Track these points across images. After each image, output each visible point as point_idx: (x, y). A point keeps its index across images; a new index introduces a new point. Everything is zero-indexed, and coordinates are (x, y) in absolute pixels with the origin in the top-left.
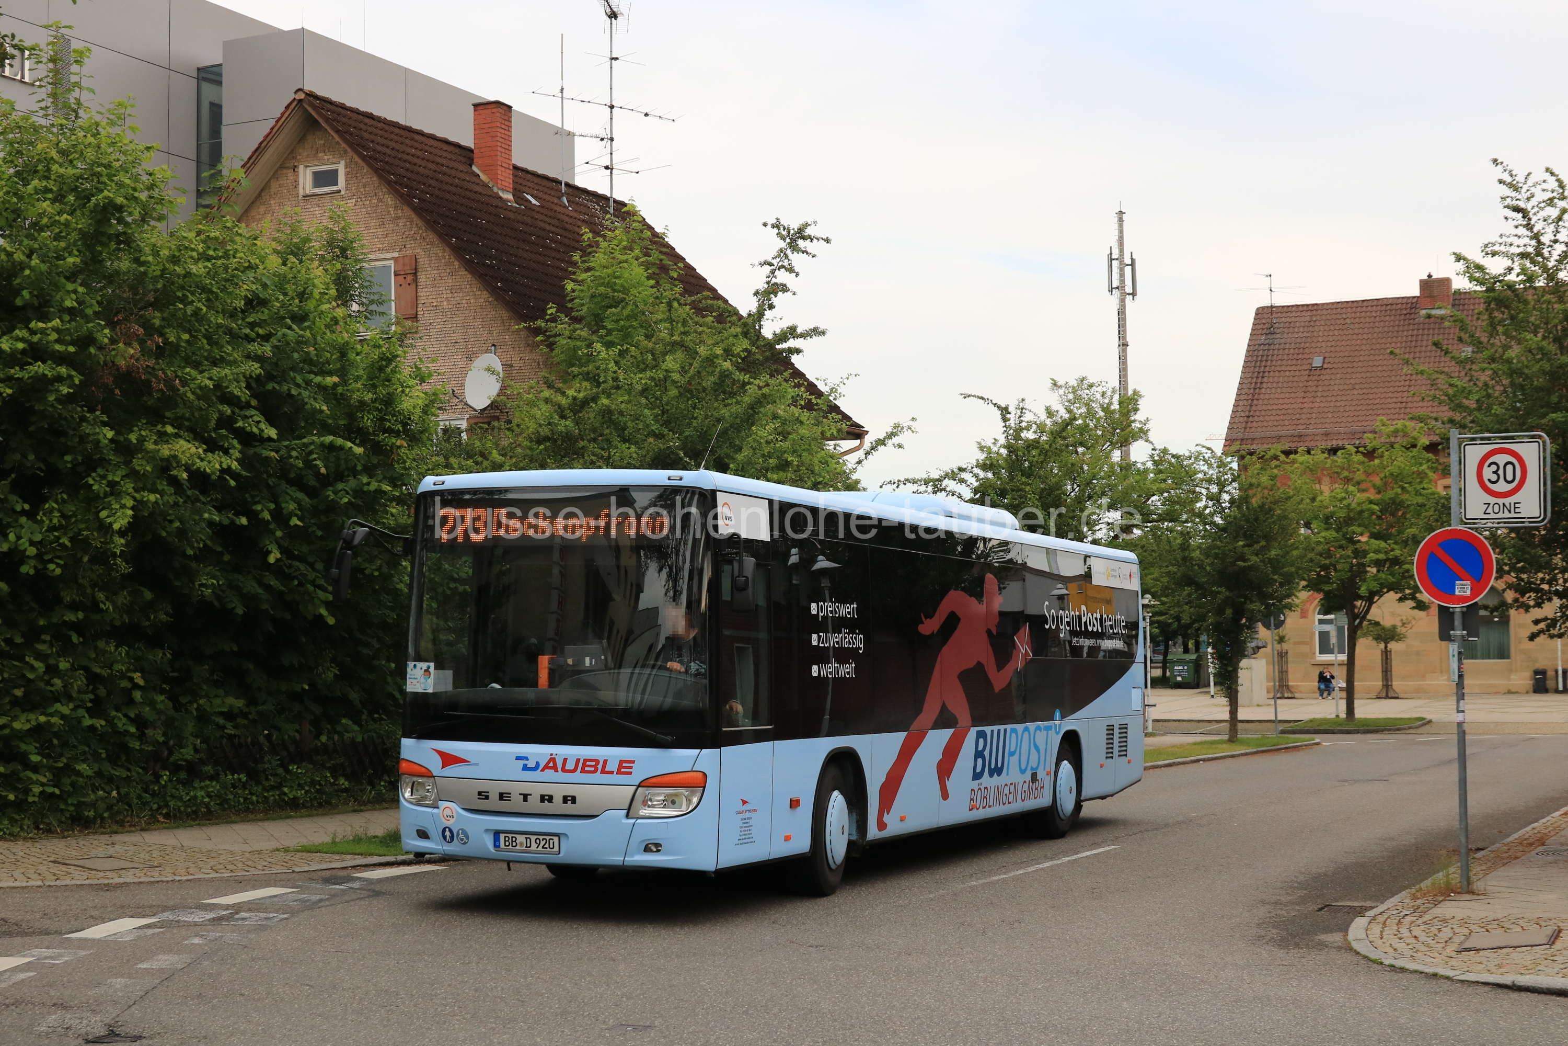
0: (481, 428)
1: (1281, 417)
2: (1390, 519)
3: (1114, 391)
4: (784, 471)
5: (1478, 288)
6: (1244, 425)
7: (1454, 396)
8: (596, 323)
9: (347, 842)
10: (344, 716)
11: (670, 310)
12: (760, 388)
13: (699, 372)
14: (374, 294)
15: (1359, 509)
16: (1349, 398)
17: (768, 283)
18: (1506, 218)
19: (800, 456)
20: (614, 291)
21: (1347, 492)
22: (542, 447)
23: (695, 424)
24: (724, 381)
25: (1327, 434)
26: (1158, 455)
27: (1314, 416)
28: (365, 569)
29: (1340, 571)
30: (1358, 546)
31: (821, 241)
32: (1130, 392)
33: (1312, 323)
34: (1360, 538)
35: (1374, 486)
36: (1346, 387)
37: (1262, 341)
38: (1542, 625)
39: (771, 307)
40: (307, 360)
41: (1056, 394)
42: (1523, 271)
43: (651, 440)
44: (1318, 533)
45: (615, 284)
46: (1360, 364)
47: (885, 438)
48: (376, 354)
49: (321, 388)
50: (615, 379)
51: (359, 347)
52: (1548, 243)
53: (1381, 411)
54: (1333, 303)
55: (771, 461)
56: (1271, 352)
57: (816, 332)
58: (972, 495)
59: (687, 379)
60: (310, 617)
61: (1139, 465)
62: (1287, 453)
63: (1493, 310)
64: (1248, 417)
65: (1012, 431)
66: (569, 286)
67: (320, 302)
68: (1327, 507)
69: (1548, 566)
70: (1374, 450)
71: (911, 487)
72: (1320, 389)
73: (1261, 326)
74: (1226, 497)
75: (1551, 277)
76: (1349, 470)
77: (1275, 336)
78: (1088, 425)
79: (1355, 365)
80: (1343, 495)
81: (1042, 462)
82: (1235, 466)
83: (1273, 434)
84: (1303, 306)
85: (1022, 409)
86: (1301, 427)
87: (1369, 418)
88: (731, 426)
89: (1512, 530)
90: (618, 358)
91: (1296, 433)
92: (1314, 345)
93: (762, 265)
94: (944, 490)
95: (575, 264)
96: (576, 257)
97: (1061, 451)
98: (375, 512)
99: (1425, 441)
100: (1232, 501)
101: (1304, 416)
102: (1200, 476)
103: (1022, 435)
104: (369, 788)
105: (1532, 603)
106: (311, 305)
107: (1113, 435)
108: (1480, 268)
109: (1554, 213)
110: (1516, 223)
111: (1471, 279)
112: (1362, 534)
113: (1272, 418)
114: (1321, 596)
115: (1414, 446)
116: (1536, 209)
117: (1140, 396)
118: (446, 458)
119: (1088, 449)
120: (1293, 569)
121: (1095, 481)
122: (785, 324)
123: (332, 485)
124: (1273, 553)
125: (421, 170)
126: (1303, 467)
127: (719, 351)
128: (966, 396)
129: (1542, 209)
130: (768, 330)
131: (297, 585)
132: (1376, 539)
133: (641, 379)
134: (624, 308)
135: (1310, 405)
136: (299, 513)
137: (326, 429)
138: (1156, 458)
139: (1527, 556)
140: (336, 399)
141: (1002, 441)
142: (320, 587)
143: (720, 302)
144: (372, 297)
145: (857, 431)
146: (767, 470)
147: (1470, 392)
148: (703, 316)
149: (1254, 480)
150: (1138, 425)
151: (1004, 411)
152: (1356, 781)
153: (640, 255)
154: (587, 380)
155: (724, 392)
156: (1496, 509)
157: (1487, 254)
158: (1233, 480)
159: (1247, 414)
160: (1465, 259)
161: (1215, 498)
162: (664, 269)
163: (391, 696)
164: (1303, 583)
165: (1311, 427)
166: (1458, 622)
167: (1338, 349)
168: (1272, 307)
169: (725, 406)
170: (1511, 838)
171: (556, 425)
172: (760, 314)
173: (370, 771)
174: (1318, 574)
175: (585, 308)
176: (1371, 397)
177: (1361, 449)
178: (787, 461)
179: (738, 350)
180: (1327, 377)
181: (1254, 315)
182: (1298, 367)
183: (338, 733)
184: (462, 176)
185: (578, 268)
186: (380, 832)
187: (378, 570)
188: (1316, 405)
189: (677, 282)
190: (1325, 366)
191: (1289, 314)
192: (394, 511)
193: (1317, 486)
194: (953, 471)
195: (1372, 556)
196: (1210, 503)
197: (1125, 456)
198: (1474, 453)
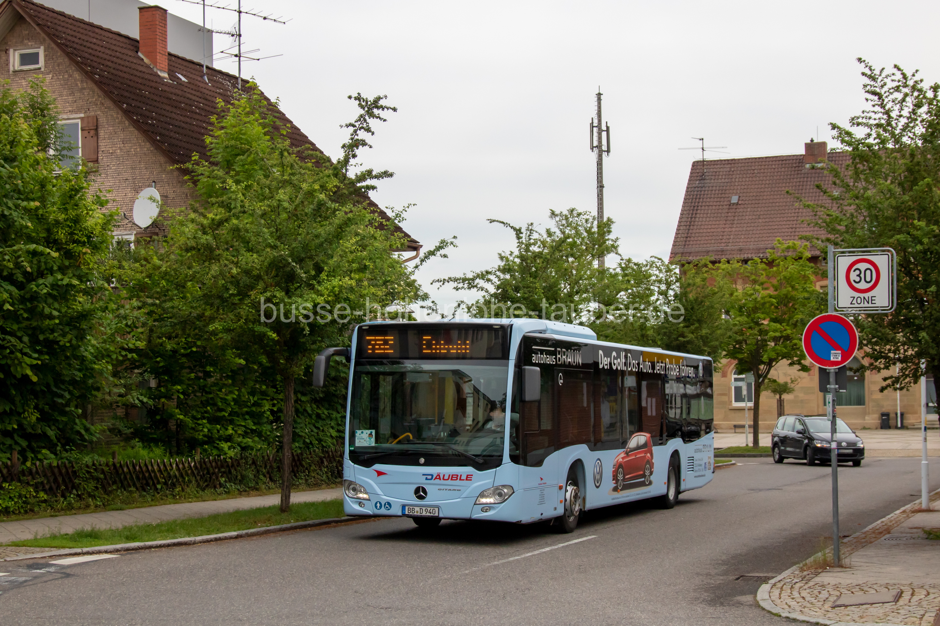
0: (145, 240)
1: (710, 238)
2: (784, 309)
3: (594, 219)
4: (363, 272)
5: (847, 148)
6: (684, 243)
7: (830, 223)
8: (228, 165)
9: (46, 539)
10: (44, 448)
11: (282, 158)
12: (346, 213)
13: (302, 202)
14: (65, 142)
15: (762, 301)
16: (756, 225)
17: (352, 139)
18: (867, 100)
19: (375, 262)
20: (241, 144)
21: (754, 290)
22: (189, 254)
23: (299, 238)
24: (320, 208)
25: (741, 250)
26: (625, 264)
27: (732, 237)
28: (60, 341)
29: (749, 344)
30: (762, 327)
31: (390, 110)
32: (605, 220)
33: (731, 173)
34: (763, 322)
35: (773, 286)
36: (754, 217)
37: (697, 185)
38: (889, 382)
39: (354, 156)
40: (17, 191)
41: (554, 221)
42: (879, 136)
43: (268, 250)
44: (735, 318)
45: (241, 139)
46: (764, 201)
47: (435, 250)
48: (67, 187)
49: (27, 210)
50: (242, 206)
51: (55, 181)
52: (895, 117)
53: (778, 234)
54: (746, 159)
55: (354, 265)
56: (703, 192)
57: (386, 174)
58: (495, 290)
59: (294, 207)
60: (19, 376)
61: (611, 271)
62: (713, 263)
63: (857, 163)
64: (687, 237)
65: (523, 246)
66: (208, 140)
67: (26, 147)
68: (741, 300)
69: (893, 341)
70: (773, 261)
71: (453, 284)
72: (736, 218)
73: (696, 174)
74: (671, 293)
75: (897, 141)
76: (756, 274)
77: (705, 181)
78: (575, 242)
79: (760, 202)
80: (752, 292)
81: (545, 268)
82: (677, 271)
83: (704, 249)
84: (725, 160)
85: (531, 230)
86: (723, 245)
87: (770, 238)
88: (325, 241)
89: (869, 316)
90: (244, 192)
91: (719, 248)
92: (732, 188)
93: (347, 126)
94: (476, 286)
95: (212, 124)
96: (213, 119)
97: (558, 260)
98: (67, 300)
99: (808, 254)
100: (676, 296)
101: (725, 237)
102: (654, 278)
103: (531, 249)
104: (62, 499)
105: (882, 366)
106: (18, 150)
107: (593, 249)
108: (849, 134)
109: (899, 96)
110: (873, 103)
111: (843, 141)
112: (764, 319)
113: (703, 238)
114: (736, 362)
115: (800, 258)
116: (887, 94)
117: (613, 222)
118: (119, 261)
119: (576, 259)
120: (717, 343)
121: (581, 282)
122: (364, 169)
123: (34, 280)
124: (704, 332)
125: (100, 54)
126: (724, 272)
127: (317, 187)
128: (492, 221)
129: (891, 93)
130: (352, 173)
131: (9, 353)
132: (774, 322)
133: (261, 206)
134: (249, 156)
135: (730, 229)
136: (11, 301)
137: (30, 239)
138: (623, 266)
139: (879, 334)
140: (38, 219)
141: (516, 252)
142: (25, 354)
143: (318, 153)
144: (64, 145)
145: (414, 245)
146: (351, 272)
147: (841, 220)
148: (306, 163)
149: (691, 281)
150: (611, 242)
151: (518, 232)
152: (760, 490)
153: (259, 118)
154: (222, 207)
155: (320, 216)
156: (859, 301)
157: (854, 124)
158: (677, 281)
159: (686, 235)
160: (838, 128)
161: (664, 294)
162: (276, 128)
163: (79, 433)
164: (724, 353)
165: (730, 245)
166: (832, 379)
167: (748, 191)
168: (704, 161)
169: (321, 226)
170: (867, 529)
171: (200, 238)
172: (346, 161)
173: (63, 487)
174: (734, 347)
175: (220, 156)
176: (771, 224)
177: (764, 260)
178: (365, 266)
179: (330, 186)
180: (741, 210)
181: (690, 167)
182: (722, 203)
183: (40, 460)
184: (131, 59)
185: (215, 127)
186: (70, 531)
187: (70, 341)
188: (734, 229)
189: (286, 138)
190: (740, 202)
191: (715, 166)
192: (81, 300)
193: (734, 286)
194: (482, 273)
195: (772, 334)
196: (661, 297)
197: (602, 263)
198: (844, 262)
